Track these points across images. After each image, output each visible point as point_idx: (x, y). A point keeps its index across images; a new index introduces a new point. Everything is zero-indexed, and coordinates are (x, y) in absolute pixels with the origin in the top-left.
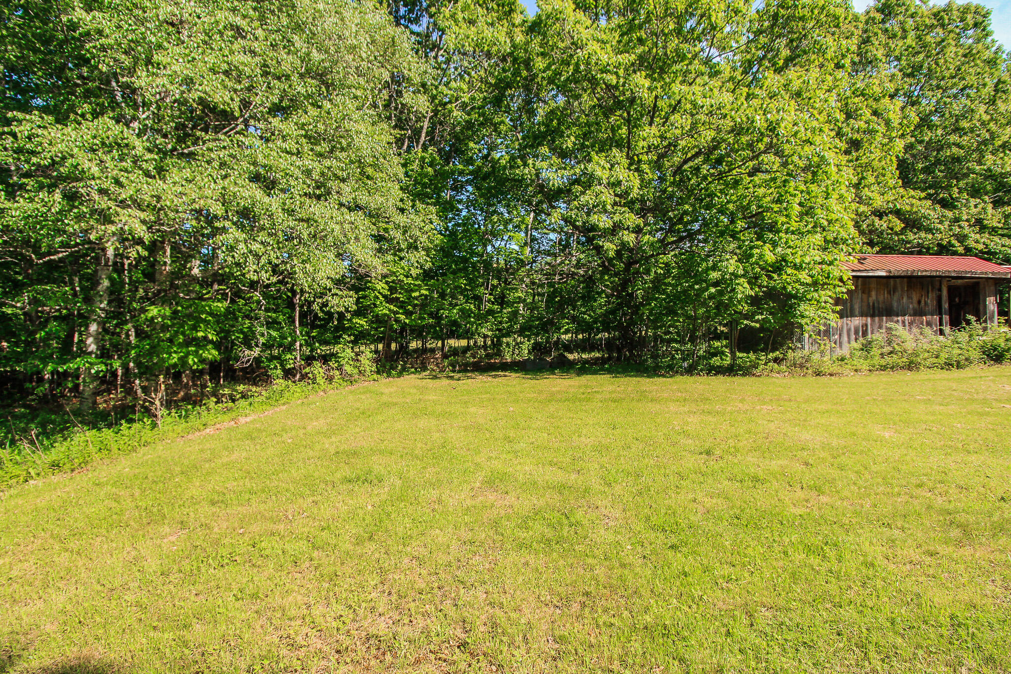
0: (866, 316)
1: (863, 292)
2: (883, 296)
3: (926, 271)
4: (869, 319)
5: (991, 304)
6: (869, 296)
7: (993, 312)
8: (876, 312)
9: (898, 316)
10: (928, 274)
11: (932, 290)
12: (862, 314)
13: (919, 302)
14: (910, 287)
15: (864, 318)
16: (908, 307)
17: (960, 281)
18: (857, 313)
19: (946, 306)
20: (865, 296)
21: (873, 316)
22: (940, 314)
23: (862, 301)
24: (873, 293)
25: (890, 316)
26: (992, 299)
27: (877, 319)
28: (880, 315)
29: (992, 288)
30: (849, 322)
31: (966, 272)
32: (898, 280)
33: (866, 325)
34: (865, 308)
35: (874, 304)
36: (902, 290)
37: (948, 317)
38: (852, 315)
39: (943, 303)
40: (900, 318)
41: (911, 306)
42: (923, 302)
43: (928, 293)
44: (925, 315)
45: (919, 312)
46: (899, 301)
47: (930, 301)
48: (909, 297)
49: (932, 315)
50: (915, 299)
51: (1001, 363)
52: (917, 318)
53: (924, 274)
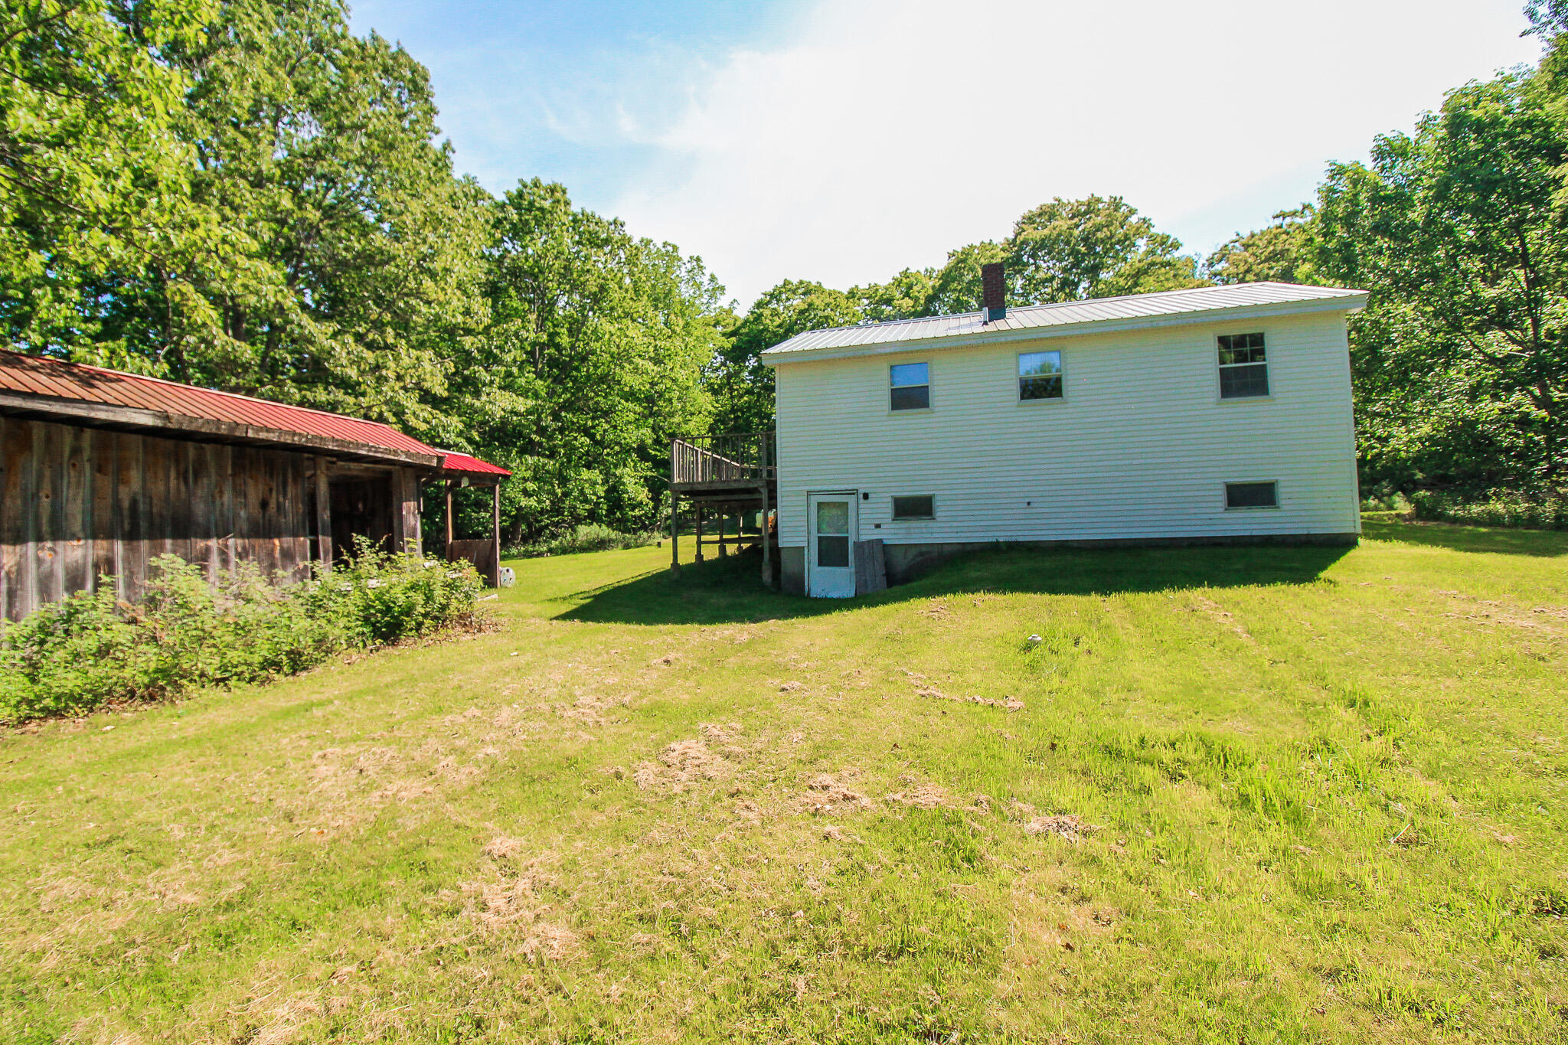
0: (110, 536)
1: (100, 469)
2: (166, 485)
3: (268, 430)
4: (119, 547)
5: (411, 514)
6: (121, 479)
7: (414, 529)
8: (143, 525)
9: (207, 536)
10: (273, 437)
11: (295, 481)
12: (94, 532)
13: (264, 505)
14: (239, 468)
15: (102, 544)
16: (236, 516)
17: (353, 465)
18: (77, 526)
19: (325, 516)
20: (105, 483)
21: (131, 536)
22: (314, 532)
23: (94, 491)
24: (135, 477)
25: (185, 536)
26: (412, 504)
27: (144, 545)
29: (412, 485)
30: (45, 555)
31: (358, 445)
32: (208, 448)
33: (110, 560)
34: (105, 515)
35: (134, 503)
36: (221, 475)
37: (329, 540)
38: (59, 532)
39: (319, 507)
40: (213, 543)
41: (242, 513)
42: (273, 504)
43: (285, 484)
44: (279, 536)
45: (262, 529)
46: (211, 500)
47: (291, 505)
48: (239, 492)
49: (295, 535)
50: (254, 498)
51: (394, 644)
52: (258, 542)
53: (263, 435)
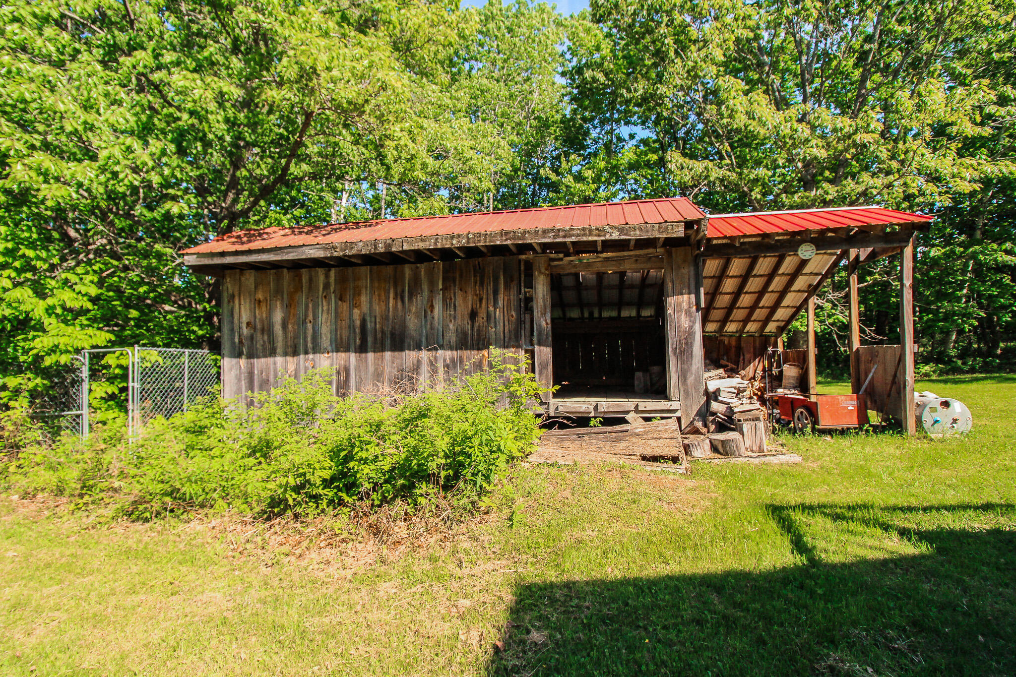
0: (347, 350)
1: (341, 297)
2: (387, 305)
4: (353, 358)
6: (355, 304)
7: (691, 333)
8: (370, 340)
9: (419, 348)
11: (506, 286)
12: (340, 346)
13: (473, 315)
14: (450, 281)
15: (342, 355)
16: (446, 329)
18: (325, 341)
19: (543, 321)
20: (344, 308)
21: (362, 349)
22: (529, 342)
23: (337, 316)
24: (363, 299)
25: (401, 349)
27: (371, 356)
28: (380, 348)
30: (310, 363)
33: (347, 370)
34: (345, 333)
35: (363, 322)
36: (433, 291)
37: (549, 353)
38: (317, 348)
39: (536, 314)
40: (424, 355)
41: (452, 327)
42: (482, 314)
43: (496, 293)
44: (490, 346)
45: (471, 341)
46: (423, 314)
47: (502, 314)
48: (447, 304)
49: (508, 346)
50: (463, 309)
52: (467, 354)
